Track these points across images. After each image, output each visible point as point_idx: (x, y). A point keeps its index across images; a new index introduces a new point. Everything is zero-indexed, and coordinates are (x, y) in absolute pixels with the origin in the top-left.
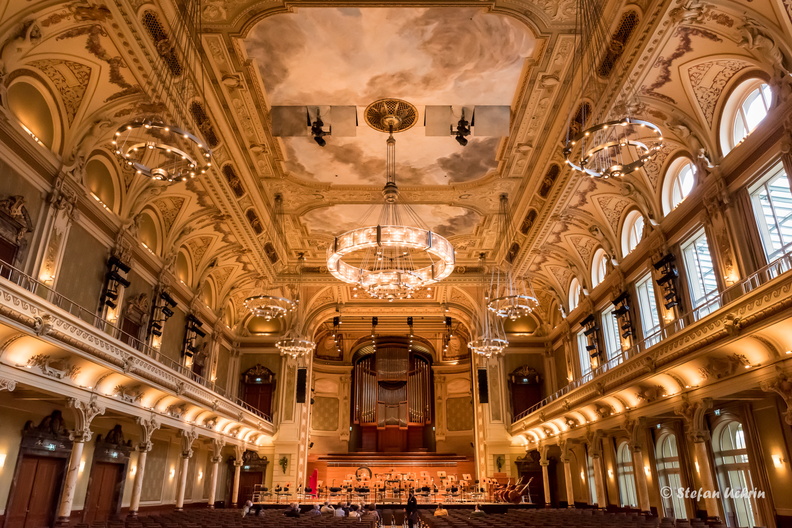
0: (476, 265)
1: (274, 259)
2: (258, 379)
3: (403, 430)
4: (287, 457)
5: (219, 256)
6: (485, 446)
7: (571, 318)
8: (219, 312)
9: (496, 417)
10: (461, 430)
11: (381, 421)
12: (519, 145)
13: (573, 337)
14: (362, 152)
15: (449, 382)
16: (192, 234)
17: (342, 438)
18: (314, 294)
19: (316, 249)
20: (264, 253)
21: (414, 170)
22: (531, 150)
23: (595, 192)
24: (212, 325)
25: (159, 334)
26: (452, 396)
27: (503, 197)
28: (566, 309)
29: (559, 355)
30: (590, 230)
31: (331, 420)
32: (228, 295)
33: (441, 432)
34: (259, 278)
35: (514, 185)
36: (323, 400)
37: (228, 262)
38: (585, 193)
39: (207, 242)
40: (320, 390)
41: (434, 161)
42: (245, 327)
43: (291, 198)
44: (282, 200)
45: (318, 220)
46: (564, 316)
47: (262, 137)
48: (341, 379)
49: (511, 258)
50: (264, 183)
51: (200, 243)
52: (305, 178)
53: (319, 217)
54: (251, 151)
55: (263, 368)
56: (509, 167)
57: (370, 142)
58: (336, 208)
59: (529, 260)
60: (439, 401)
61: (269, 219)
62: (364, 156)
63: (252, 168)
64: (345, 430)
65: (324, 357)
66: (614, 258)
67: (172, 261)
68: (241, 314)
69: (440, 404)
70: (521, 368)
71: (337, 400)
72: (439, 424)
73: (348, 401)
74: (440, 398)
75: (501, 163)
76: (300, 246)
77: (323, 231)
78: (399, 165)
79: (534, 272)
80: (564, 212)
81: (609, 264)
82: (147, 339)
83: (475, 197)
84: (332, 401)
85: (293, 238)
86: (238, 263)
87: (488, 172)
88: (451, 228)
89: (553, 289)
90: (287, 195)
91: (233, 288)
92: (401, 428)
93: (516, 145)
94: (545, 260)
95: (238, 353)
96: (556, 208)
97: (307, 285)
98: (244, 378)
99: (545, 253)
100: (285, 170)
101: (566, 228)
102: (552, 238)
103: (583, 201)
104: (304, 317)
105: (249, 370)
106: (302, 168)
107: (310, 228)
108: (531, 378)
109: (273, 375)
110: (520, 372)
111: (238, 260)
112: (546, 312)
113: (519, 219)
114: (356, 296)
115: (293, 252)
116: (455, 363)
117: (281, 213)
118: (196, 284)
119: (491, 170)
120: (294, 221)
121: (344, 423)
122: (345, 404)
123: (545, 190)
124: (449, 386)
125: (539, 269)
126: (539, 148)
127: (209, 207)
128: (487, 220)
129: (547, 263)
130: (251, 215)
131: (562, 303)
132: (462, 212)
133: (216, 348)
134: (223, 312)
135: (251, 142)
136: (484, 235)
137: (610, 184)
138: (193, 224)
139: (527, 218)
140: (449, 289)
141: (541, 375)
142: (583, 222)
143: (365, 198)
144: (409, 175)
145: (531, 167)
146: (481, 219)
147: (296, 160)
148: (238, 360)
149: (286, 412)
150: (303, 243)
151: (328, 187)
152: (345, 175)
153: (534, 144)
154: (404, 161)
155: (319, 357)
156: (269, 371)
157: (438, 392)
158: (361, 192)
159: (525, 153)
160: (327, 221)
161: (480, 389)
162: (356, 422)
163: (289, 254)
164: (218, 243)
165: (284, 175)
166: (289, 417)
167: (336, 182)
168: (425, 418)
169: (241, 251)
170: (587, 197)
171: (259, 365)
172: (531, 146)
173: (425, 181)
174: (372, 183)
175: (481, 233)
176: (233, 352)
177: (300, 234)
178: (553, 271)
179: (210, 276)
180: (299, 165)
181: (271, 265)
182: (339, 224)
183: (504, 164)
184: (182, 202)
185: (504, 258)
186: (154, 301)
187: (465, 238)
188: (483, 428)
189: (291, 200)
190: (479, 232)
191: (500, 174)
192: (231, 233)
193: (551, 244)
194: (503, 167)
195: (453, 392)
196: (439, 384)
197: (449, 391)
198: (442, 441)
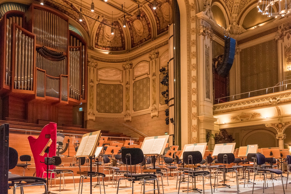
10: (109, 112)
15: (100, 68)
26: (101, 82)
33: (92, 113)
60: (91, 84)
72: (91, 105)
74: (92, 82)
92: (62, 102)
124: (100, 72)
157: (91, 76)
168: (81, 97)
195: (103, 78)
196: (92, 68)
197: (99, 77)
198: (92, 120)
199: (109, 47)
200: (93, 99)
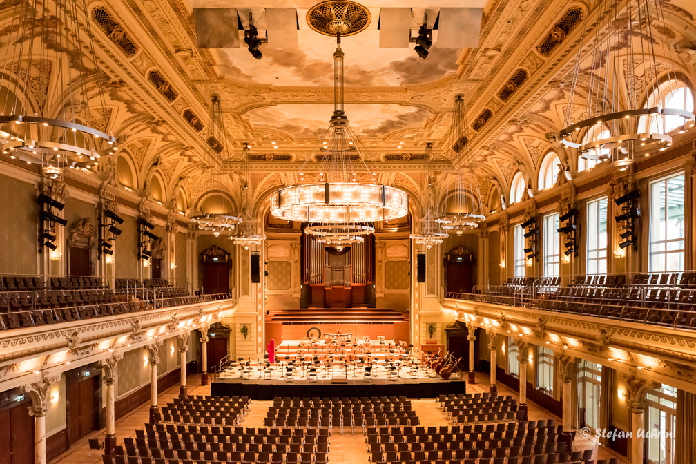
0: (422, 153)
1: (218, 149)
2: (216, 259)
3: (347, 290)
4: (248, 326)
5: (161, 155)
6: (420, 316)
7: (511, 210)
8: (171, 205)
9: (431, 291)
10: (398, 289)
11: (328, 283)
12: (486, 49)
13: (510, 228)
14: (305, 56)
15: (388, 247)
16: (128, 140)
17: (294, 296)
18: (262, 179)
19: (261, 140)
20: (208, 147)
21: (363, 73)
22: (498, 55)
23: (562, 101)
24: (164, 217)
25: (111, 253)
26: (391, 260)
27: (459, 98)
28: (506, 200)
29: (494, 238)
30: (547, 136)
31: (284, 280)
32: (177, 185)
33: (381, 290)
34: (205, 167)
35: (473, 87)
36: (276, 264)
37: (172, 158)
38: (551, 101)
39: (146, 144)
40: (273, 255)
41: (387, 64)
42: (198, 210)
43: (228, 99)
44: (219, 101)
45: (260, 116)
46: (504, 207)
47: (187, 42)
48: (291, 245)
49: (457, 148)
50: (198, 86)
51: (140, 145)
52: (243, 80)
53: (261, 114)
54: (178, 56)
55: (219, 248)
56: (470, 71)
57: (315, 46)
58: (279, 107)
59: (476, 153)
60: (379, 264)
61: (208, 117)
62: (307, 59)
63: (182, 71)
64: (297, 289)
65: (275, 226)
66: (568, 170)
67: (111, 174)
68: (192, 197)
69: (380, 266)
70: (457, 248)
71: (288, 264)
72: (379, 284)
73: (299, 265)
74: (380, 261)
75: (461, 67)
76: (244, 138)
77: (267, 125)
78: (347, 68)
79: (479, 161)
80: (524, 117)
81: (561, 174)
82: (99, 258)
83: (428, 98)
84: (284, 265)
85: (235, 131)
86: (182, 157)
87: (446, 75)
88: (399, 123)
89: (495, 179)
90: (224, 96)
91: (181, 178)
92: (345, 288)
93: (482, 49)
94: (492, 154)
95: (194, 235)
96: (515, 114)
97: (255, 172)
98: (203, 257)
99: (493, 149)
100: (219, 73)
101: (521, 130)
102: (503, 137)
103: (547, 108)
104: (253, 200)
105: (206, 251)
106: (238, 71)
107: (252, 123)
108: (465, 257)
109: (229, 255)
110: (456, 251)
111: (181, 154)
112: (485, 195)
113: (472, 115)
114: (302, 179)
115: (238, 142)
116: (394, 230)
117: (220, 112)
118: (142, 185)
119: (449, 72)
120: (234, 117)
121: (295, 283)
122: (296, 267)
123: (505, 94)
124: (388, 251)
125: (485, 160)
126: (508, 52)
127: (140, 114)
128: (438, 116)
129: (494, 156)
130: (189, 116)
131: (503, 193)
132: (413, 110)
133: (173, 237)
134: (174, 202)
135: (175, 46)
136: (433, 128)
137: (581, 95)
138: (127, 131)
139: (481, 116)
140: (394, 174)
141: (475, 254)
142: (541, 128)
143: (309, 99)
144: (358, 77)
145: (494, 71)
146: (432, 116)
147: (231, 64)
148: (195, 242)
149: (243, 288)
150: (246, 135)
151: (269, 88)
152: (287, 77)
153: (503, 49)
154: (353, 64)
155: (270, 226)
156: (225, 251)
157: (379, 256)
158: (305, 94)
159: (491, 58)
160: (270, 117)
161: (419, 268)
162: (307, 283)
163: (234, 143)
164: (157, 143)
165: (218, 78)
166: (246, 292)
167: (277, 83)
168: (367, 278)
169: (183, 149)
170: (552, 105)
171: (214, 246)
172: (499, 50)
173: (375, 83)
174: (316, 85)
175: (431, 127)
176: (189, 234)
177: (243, 129)
178: (498, 163)
179: (157, 171)
180: (234, 68)
181: (216, 156)
182: (282, 120)
183: (465, 67)
184: (111, 112)
185: (450, 147)
186: (100, 219)
187: (414, 130)
188: (419, 301)
189: (229, 100)
190: (428, 125)
191: (459, 77)
192: (169, 134)
193: (502, 141)
194: (463, 71)
195: (392, 256)
196: (380, 249)
197: (389, 255)
198: (381, 297)
199: (397, 224)
200: (381, 278)
